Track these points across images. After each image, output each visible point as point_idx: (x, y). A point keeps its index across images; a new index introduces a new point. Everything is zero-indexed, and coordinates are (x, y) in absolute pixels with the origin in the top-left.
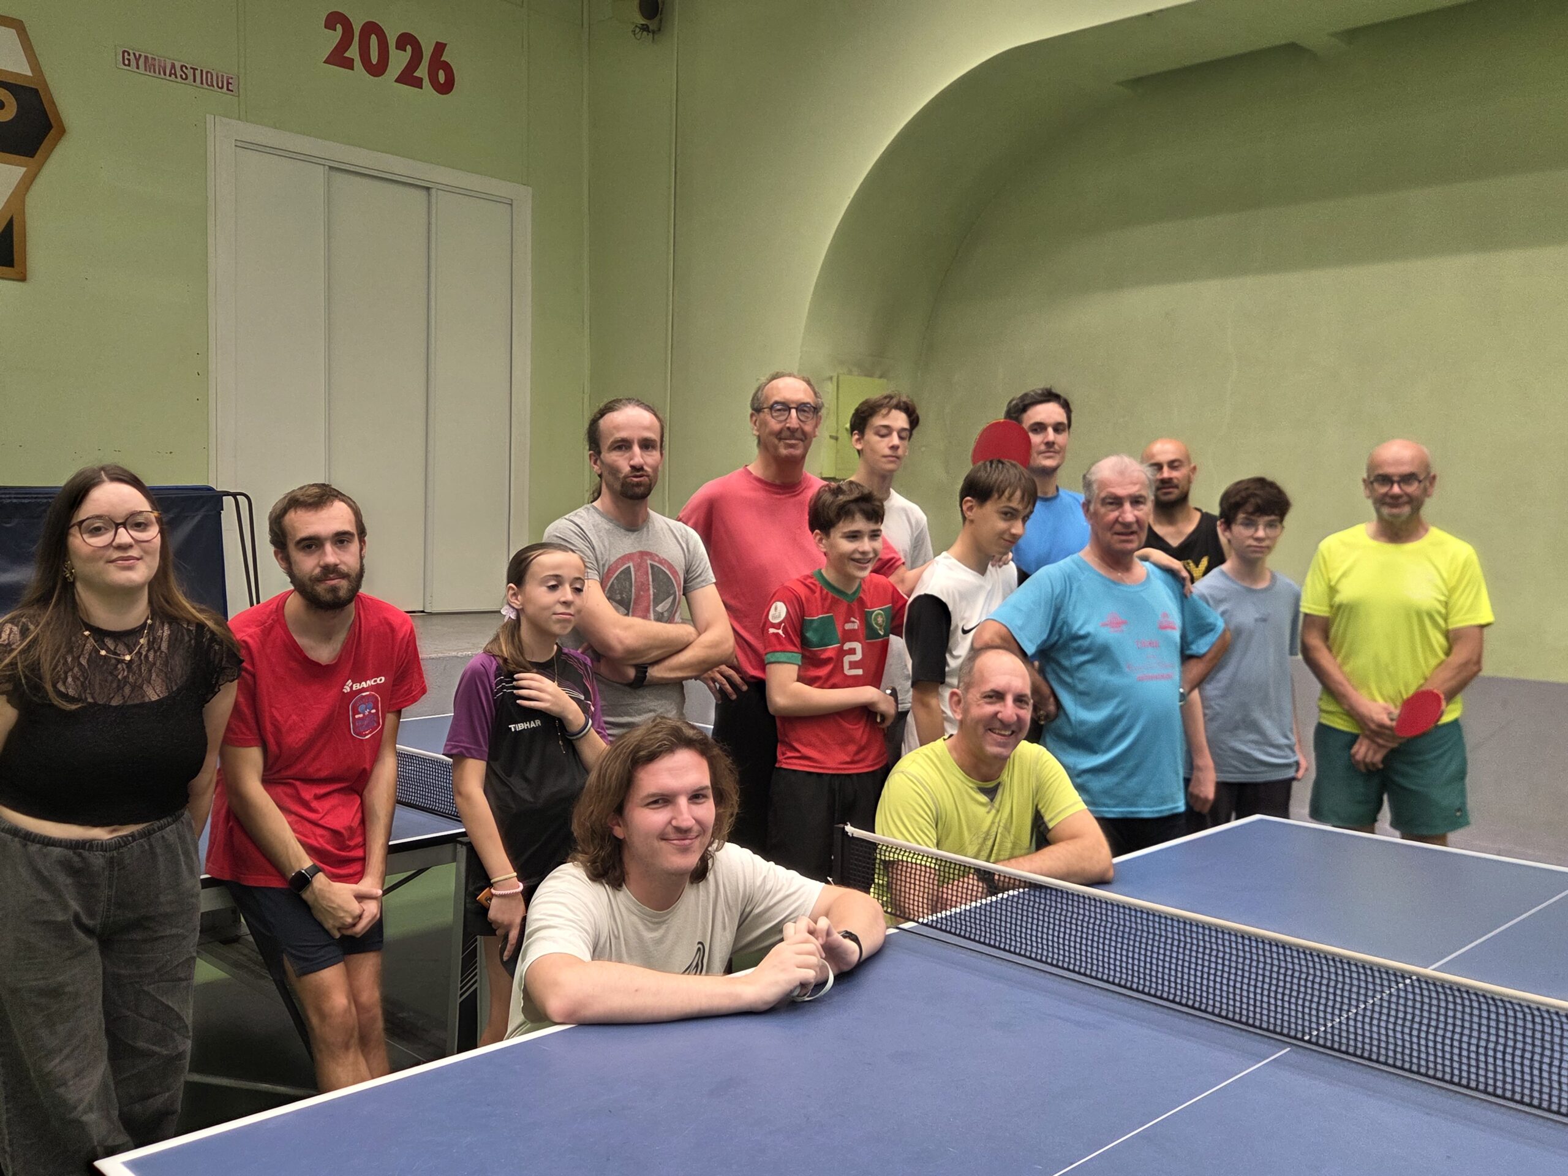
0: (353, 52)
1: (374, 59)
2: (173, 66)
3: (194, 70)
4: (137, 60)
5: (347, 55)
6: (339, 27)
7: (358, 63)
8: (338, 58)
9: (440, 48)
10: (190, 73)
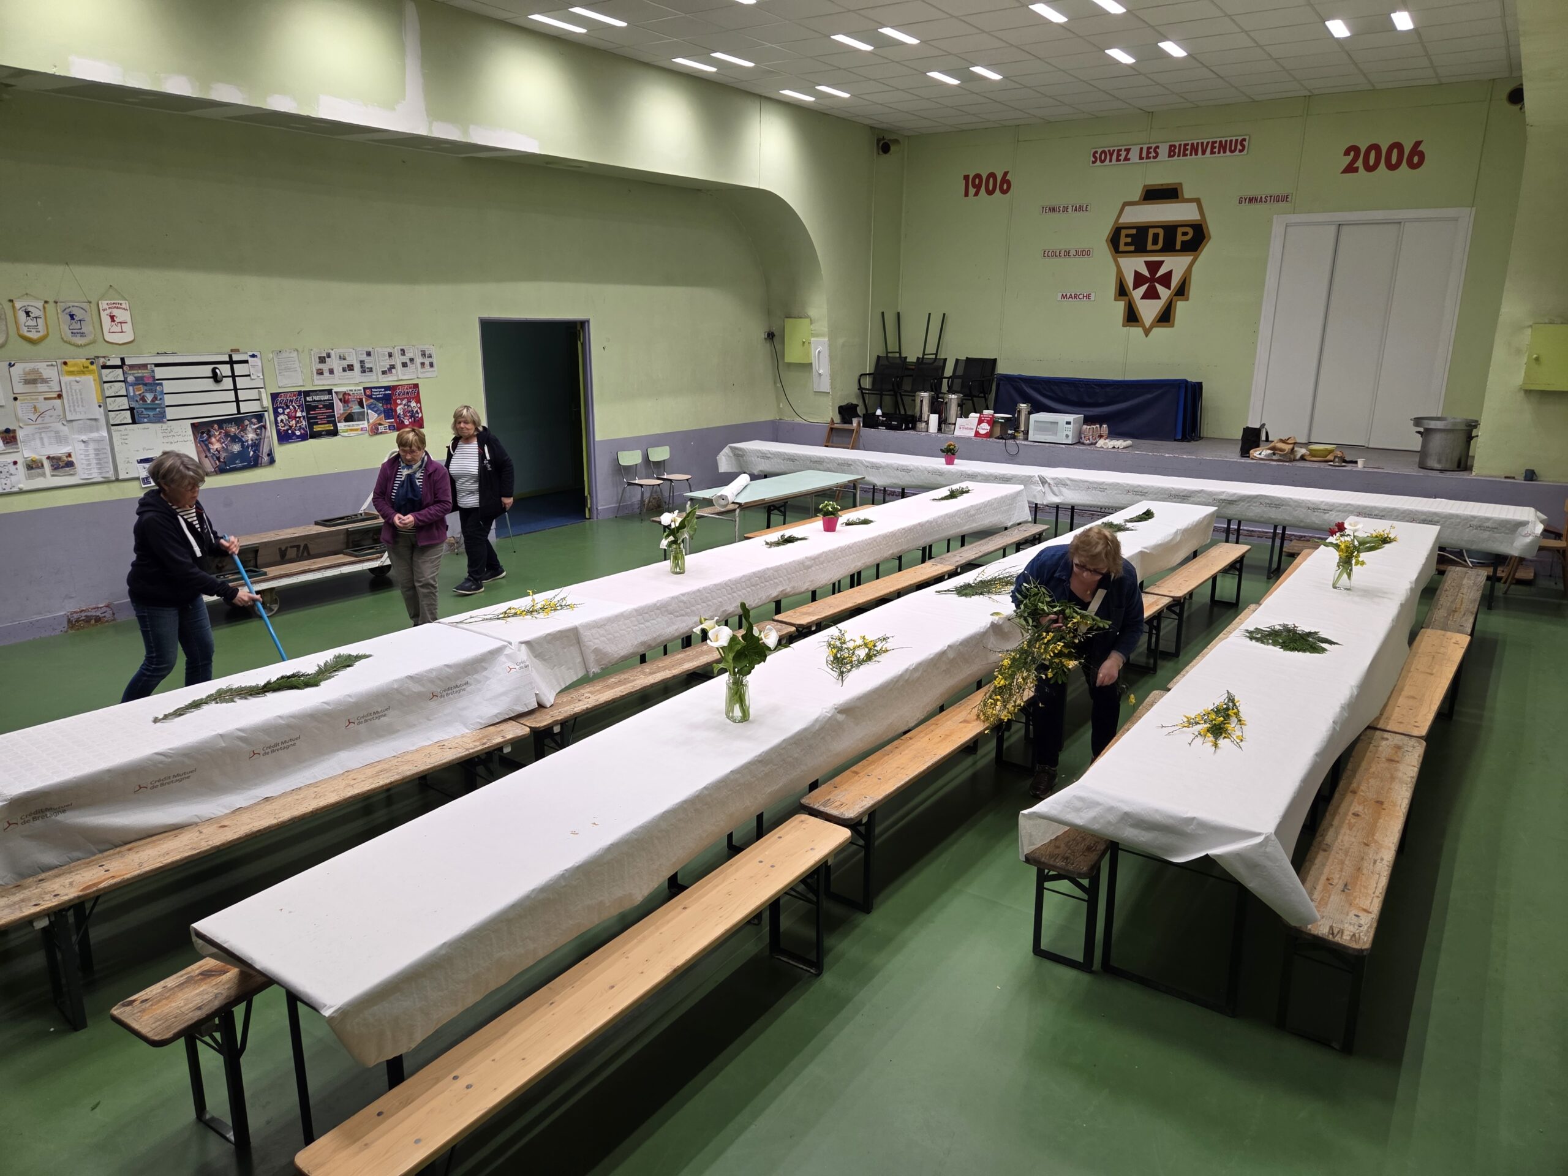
0: (1359, 163)
1: (1372, 162)
2: (1261, 198)
3: (1271, 196)
4: (1246, 200)
5: (1355, 165)
6: (1352, 153)
7: (1361, 169)
8: (1350, 169)
9: (1418, 144)
10: (1268, 199)
